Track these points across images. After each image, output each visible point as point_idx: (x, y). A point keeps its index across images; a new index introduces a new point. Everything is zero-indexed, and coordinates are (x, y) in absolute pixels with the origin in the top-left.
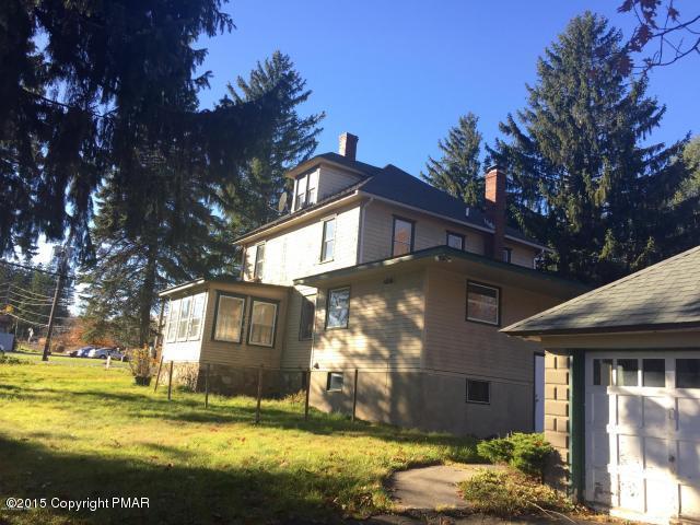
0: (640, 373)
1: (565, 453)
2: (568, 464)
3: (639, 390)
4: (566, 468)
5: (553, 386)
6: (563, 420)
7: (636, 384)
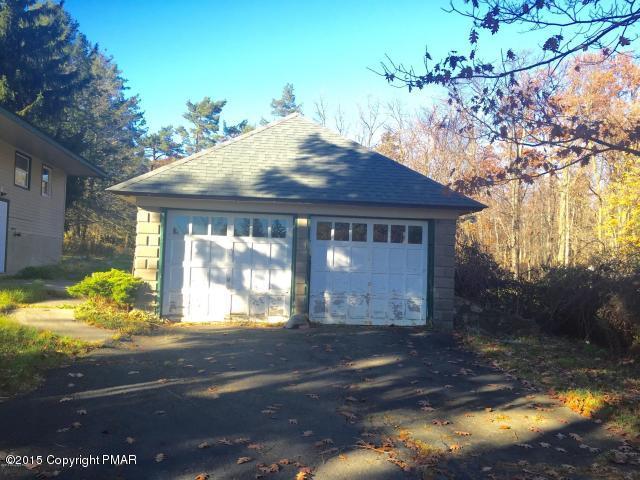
0: (210, 226)
1: (154, 284)
2: (156, 291)
3: (209, 237)
4: (155, 294)
5: (146, 236)
6: (154, 261)
7: (206, 233)
